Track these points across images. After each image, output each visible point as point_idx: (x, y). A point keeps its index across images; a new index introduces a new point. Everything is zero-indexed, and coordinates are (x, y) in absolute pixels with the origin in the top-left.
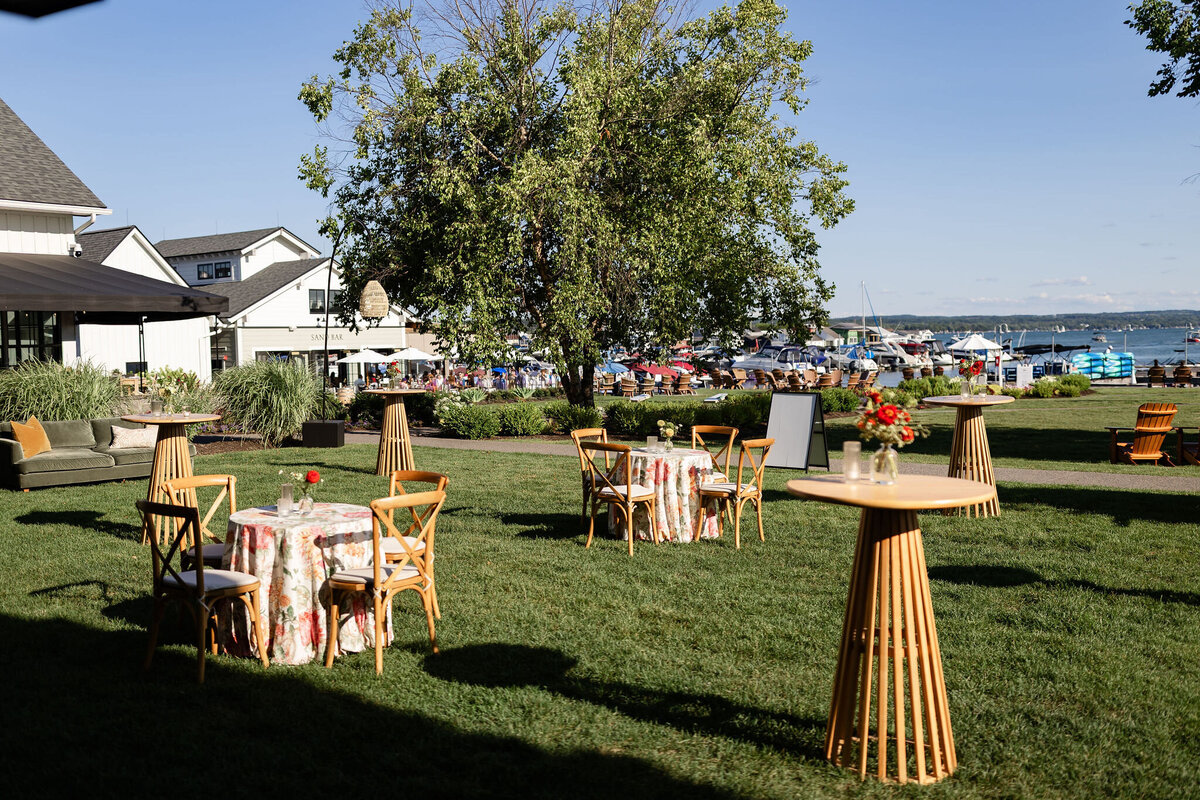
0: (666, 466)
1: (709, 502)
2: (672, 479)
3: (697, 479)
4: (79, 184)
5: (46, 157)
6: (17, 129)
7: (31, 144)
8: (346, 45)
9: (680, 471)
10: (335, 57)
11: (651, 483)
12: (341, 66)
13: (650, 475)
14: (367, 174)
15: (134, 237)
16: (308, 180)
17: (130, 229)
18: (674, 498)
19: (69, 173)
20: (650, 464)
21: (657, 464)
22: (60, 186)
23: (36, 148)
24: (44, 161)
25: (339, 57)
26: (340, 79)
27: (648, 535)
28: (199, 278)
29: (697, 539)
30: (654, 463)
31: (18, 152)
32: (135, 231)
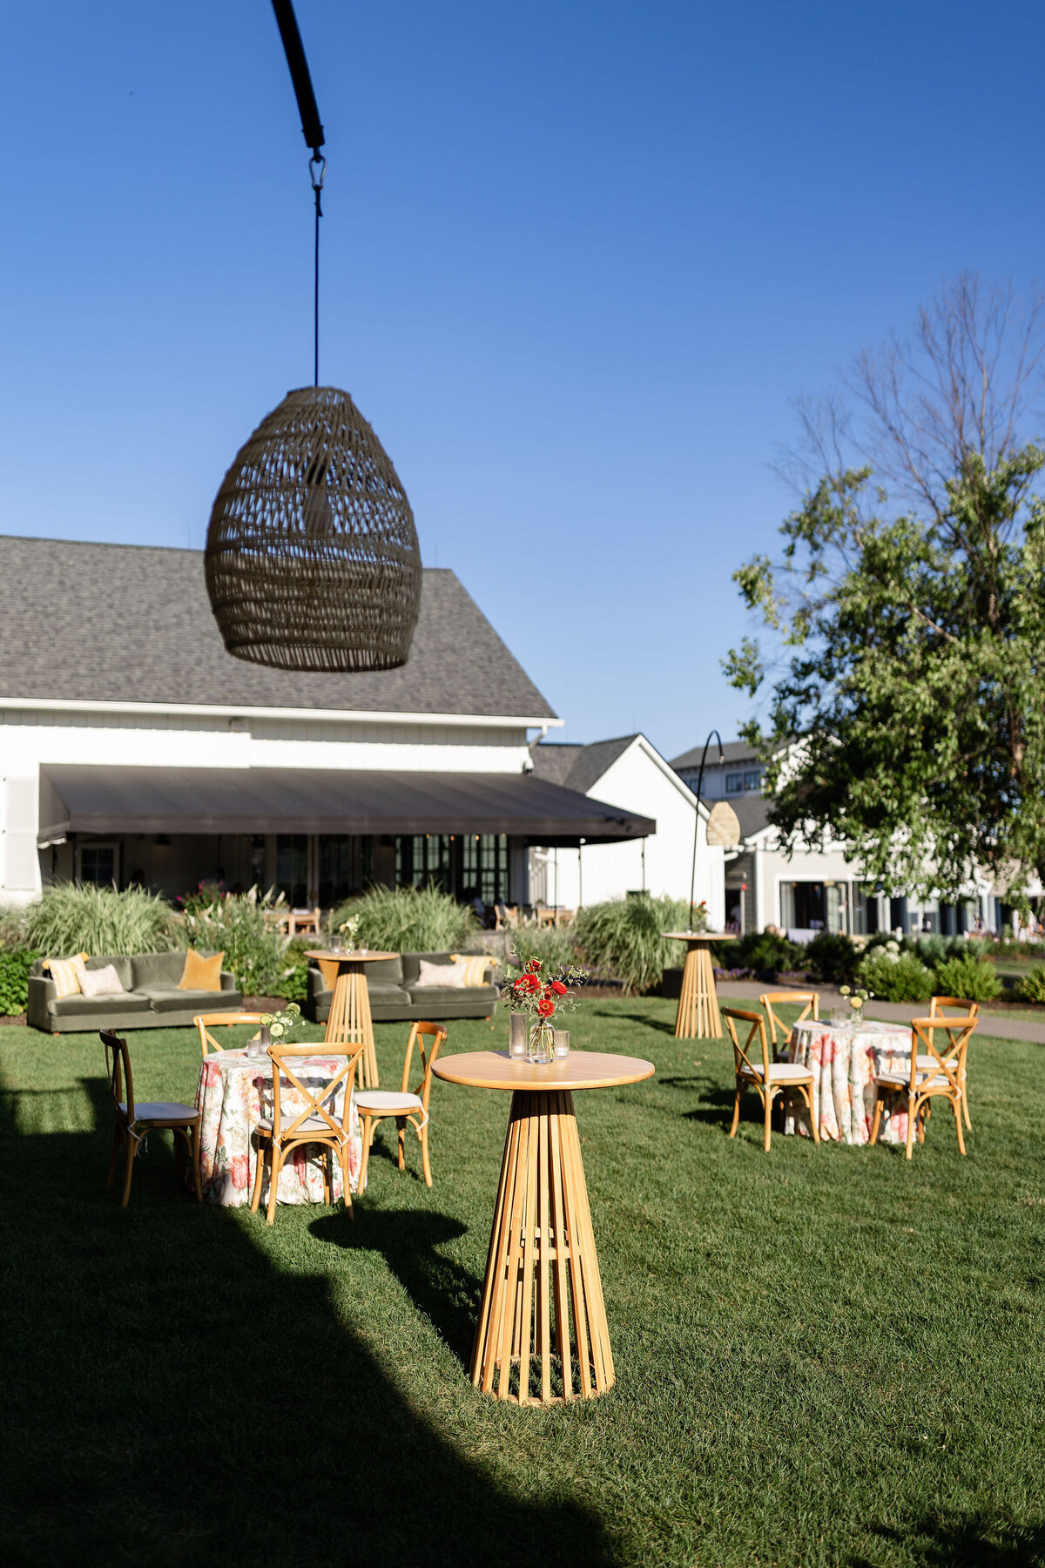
0: (833, 1044)
1: (891, 1097)
2: (841, 1060)
3: (877, 1063)
4: (536, 693)
5: (509, 667)
6: (486, 638)
7: (498, 653)
8: (794, 516)
9: (851, 1053)
10: (782, 531)
11: (815, 1064)
12: (786, 541)
13: (816, 1054)
14: (807, 669)
15: (641, 745)
16: (734, 678)
17: (634, 737)
18: (842, 1085)
19: (528, 682)
20: (816, 1039)
21: (823, 1040)
22: (515, 697)
23: (501, 658)
24: (506, 672)
25: (787, 529)
26: (782, 559)
27: (810, 1129)
28: (727, 790)
29: (873, 1142)
30: (819, 1039)
31: (481, 663)
32: (640, 739)
